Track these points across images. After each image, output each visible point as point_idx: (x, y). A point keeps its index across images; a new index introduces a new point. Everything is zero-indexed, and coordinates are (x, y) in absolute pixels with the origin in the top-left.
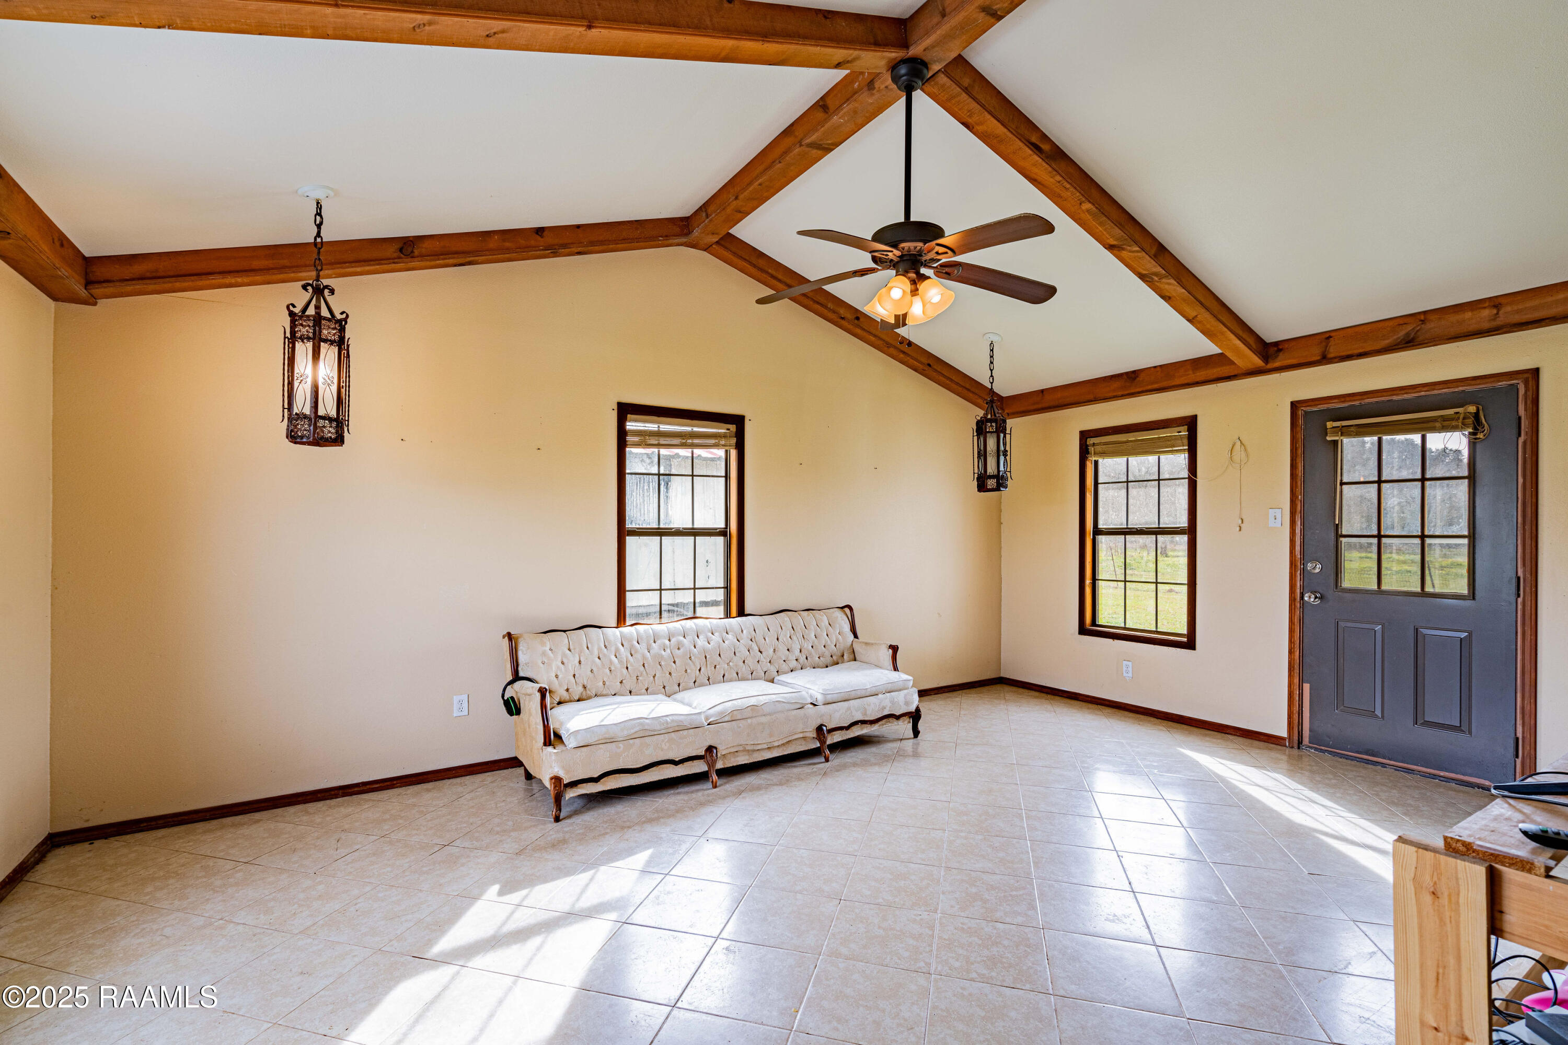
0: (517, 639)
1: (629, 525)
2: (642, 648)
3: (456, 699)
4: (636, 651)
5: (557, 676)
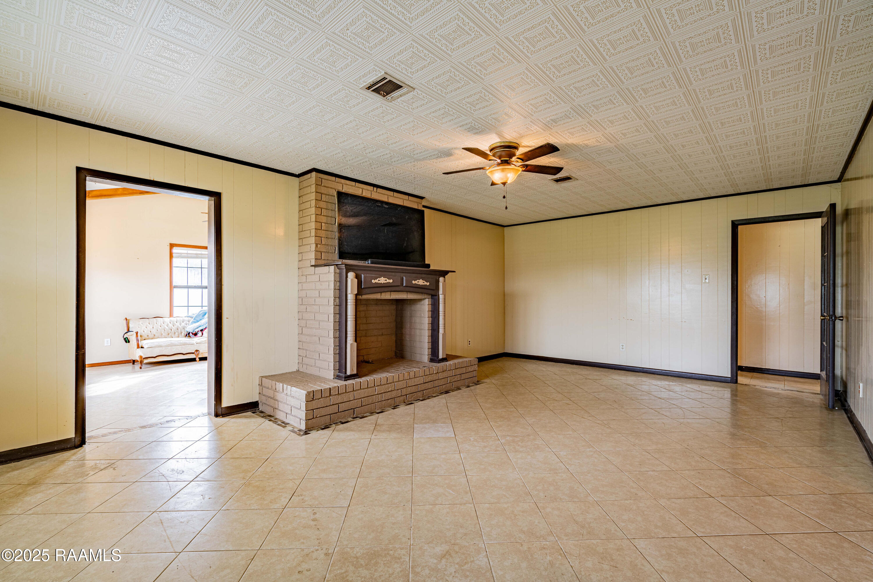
0: (129, 320)
1: (174, 284)
2: (178, 324)
3: (106, 340)
4: (175, 325)
5: (144, 331)
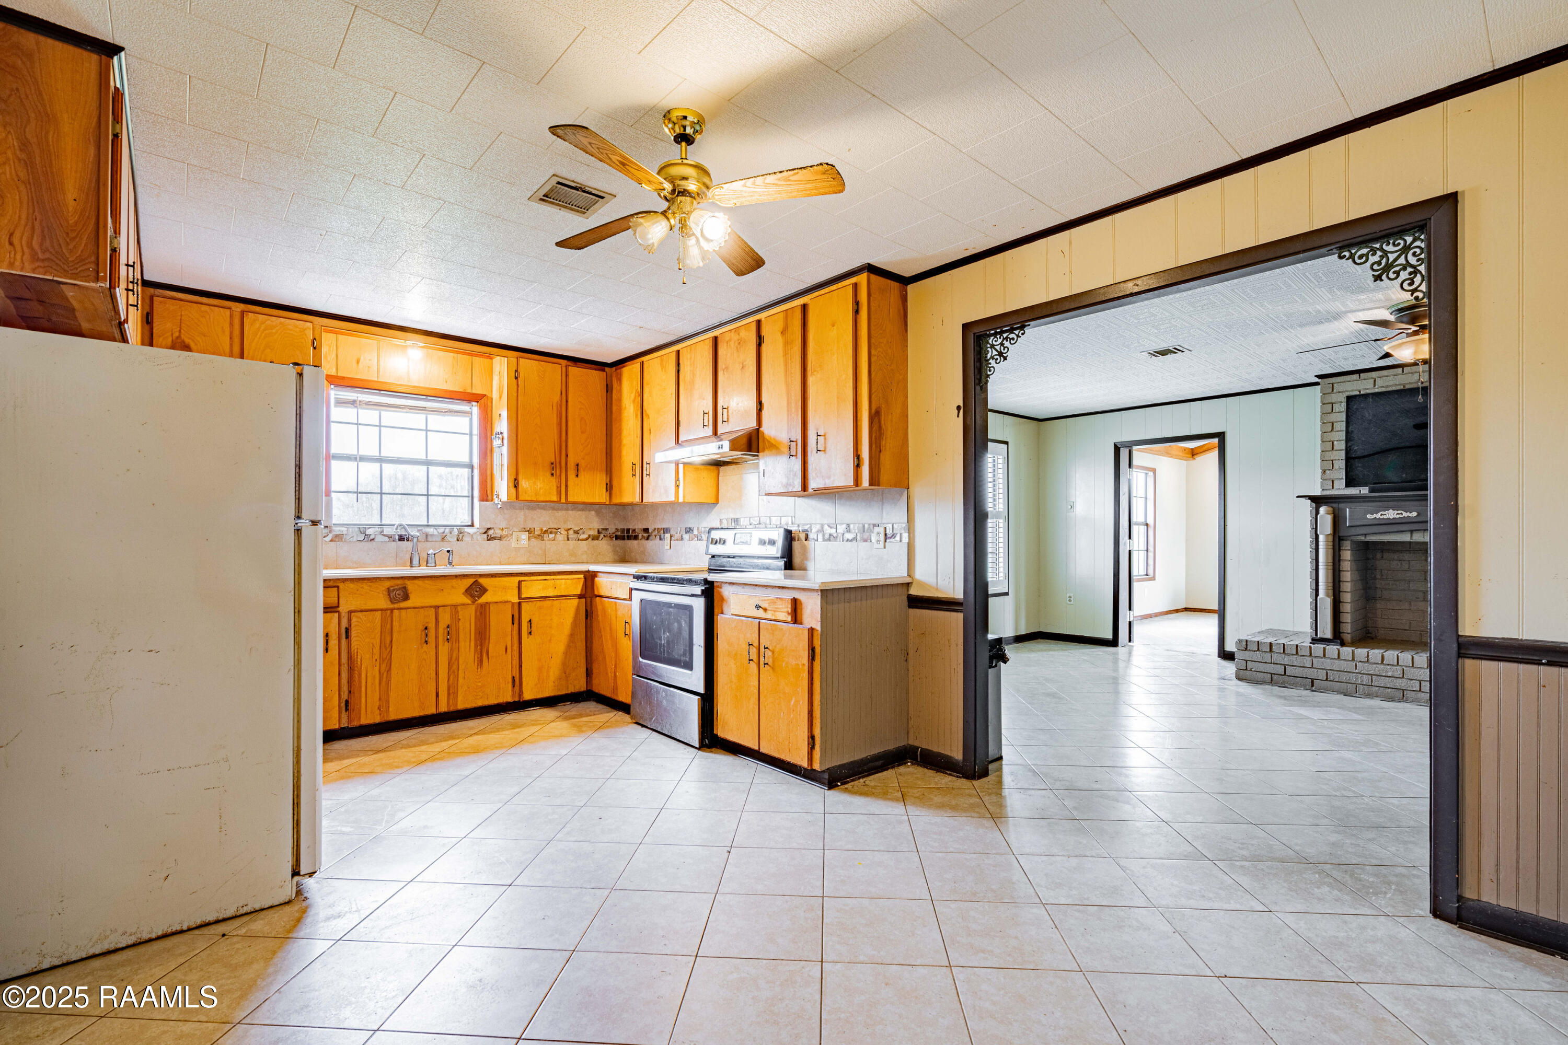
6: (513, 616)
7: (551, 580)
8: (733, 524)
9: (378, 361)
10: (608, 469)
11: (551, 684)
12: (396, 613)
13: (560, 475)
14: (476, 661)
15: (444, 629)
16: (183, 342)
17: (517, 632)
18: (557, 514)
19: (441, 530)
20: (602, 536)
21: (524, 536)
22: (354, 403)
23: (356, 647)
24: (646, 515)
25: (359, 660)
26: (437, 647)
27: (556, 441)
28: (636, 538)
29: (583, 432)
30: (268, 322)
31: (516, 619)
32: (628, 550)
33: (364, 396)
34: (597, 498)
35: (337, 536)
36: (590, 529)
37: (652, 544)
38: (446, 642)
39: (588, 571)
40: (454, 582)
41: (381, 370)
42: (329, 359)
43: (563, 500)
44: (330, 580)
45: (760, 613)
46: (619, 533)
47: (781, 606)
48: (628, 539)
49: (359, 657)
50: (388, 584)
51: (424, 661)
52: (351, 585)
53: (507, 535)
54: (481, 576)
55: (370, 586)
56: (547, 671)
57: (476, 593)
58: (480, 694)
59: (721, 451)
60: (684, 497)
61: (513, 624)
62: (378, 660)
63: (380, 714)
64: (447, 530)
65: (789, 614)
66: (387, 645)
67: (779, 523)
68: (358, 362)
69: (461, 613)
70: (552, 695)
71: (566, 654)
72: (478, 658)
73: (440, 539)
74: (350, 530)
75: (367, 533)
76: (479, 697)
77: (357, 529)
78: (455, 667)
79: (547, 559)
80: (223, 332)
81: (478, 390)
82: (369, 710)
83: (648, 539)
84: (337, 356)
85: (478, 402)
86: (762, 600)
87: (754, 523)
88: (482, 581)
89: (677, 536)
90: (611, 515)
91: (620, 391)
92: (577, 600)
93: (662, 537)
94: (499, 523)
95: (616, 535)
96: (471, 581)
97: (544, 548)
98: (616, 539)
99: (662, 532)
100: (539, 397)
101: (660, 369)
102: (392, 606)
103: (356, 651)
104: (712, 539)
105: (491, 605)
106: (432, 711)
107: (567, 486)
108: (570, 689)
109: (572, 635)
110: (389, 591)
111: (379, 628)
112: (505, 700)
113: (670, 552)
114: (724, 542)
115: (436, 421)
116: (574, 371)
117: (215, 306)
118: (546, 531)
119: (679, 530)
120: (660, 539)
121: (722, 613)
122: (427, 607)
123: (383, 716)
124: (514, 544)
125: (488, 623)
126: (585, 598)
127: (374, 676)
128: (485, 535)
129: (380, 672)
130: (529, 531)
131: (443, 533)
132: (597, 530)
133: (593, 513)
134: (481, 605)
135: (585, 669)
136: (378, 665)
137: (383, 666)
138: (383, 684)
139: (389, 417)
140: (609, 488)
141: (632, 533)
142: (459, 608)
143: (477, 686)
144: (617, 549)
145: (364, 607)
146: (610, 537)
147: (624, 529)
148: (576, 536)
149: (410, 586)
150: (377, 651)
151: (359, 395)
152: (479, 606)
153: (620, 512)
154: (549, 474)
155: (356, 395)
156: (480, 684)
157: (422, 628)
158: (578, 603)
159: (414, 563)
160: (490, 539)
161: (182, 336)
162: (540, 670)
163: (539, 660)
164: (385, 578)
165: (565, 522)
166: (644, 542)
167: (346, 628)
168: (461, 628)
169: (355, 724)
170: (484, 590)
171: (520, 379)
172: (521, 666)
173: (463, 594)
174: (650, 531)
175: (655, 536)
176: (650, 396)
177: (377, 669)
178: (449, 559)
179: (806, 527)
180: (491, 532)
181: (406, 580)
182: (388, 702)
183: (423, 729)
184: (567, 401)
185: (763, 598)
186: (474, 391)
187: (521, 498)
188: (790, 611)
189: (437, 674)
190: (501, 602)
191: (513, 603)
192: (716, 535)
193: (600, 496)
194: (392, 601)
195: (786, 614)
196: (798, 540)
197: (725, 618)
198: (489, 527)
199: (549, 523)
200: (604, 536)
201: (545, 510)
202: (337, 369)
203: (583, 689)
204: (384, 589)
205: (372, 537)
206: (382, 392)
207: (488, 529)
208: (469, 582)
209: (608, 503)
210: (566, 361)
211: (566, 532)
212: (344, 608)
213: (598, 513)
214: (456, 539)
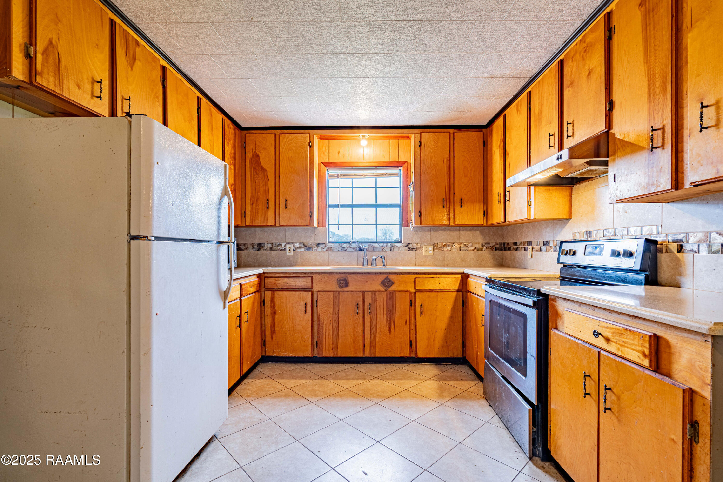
6: (411, 301)
7: (437, 278)
8: (585, 236)
9: (349, 151)
10: (485, 200)
11: (436, 349)
12: (341, 293)
13: (450, 207)
14: (387, 328)
15: (368, 306)
16: (257, 154)
17: (414, 311)
18: (452, 233)
19: (381, 245)
20: (485, 248)
21: (431, 248)
22: (337, 176)
23: (320, 312)
24: (515, 232)
25: (322, 320)
26: (363, 317)
27: (446, 184)
28: (509, 249)
29: (465, 177)
30: (290, 137)
31: (412, 303)
32: (504, 257)
33: (343, 171)
34: (476, 221)
35: (328, 248)
36: (476, 243)
37: (520, 254)
38: (369, 314)
39: (464, 273)
40: (374, 277)
41: (350, 156)
42: (325, 154)
43: (452, 224)
44: (308, 273)
45: (600, 342)
46: (498, 246)
47: (631, 342)
48: (504, 251)
49: (322, 318)
50: (337, 276)
51: (356, 324)
52: (319, 276)
53: (420, 247)
54: (391, 273)
55: (328, 277)
56: (434, 340)
57: (387, 284)
58: (390, 349)
59: (560, 161)
60: (535, 215)
61: (411, 306)
62: (332, 321)
63: (333, 352)
64: (385, 245)
65: (645, 356)
66: (337, 313)
67: (639, 233)
68: (339, 153)
69: (378, 297)
70: (437, 356)
71: (448, 329)
72: (388, 326)
73: (381, 250)
74: (335, 245)
75: (343, 247)
76: (389, 351)
77: (338, 245)
78: (374, 330)
79: (446, 263)
80: (272, 146)
81: (402, 159)
82: (327, 349)
83: (516, 250)
84: (329, 152)
85: (402, 167)
86: (604, 327)
87: (608, 234)
88: (392, 277)
89: (537, 248)
90: (492, 233)
91: (491, 143)
92: (456, 293)
93: (526, 249)
94: (415, 239)
95: (495, 248)
96: (385, 276)
97: (444, 256)
98: (495, 250)
99: (526, 244)
100: (434, 156)
101: (516, 112)
102: (339, 290)
103: (320, 314)
104: (563, 250)
105: (396, 293)
106: (361, 355)
107: (454, 214)
108: (450, 354)
109: (452, 317)
110: (339, 281)
111: (332, 302)
112: (405, 355)
113: (531, 260)
114: (574, 253)
115: (381, 181)
116: (459, 135)
117: (269, 134)
118: (445, 245)
119: (539, 242)
120: (525, 250)
121: (556, 328)
122: (358, 291)
123: (335, 354)
124: (424, 253)
125: (394, 304)
126: (462, 292)
127: (330, 330)
128: (407, 248)
129: (333, 328)
130: (434, 245)
131: (383, 246)
132: (481, 244)
133: (478, 232)
134: (390, 293)
135: (461, 342)
136: (332, 324)
137: (335, 325)
138: (334, 335)
139: (357, 182)
140: (486, 214)
141: (507, 246)
142: (377, 293)
143: (388, 343)
144: (497, 257)
145: (325, 289)
146: (491, 248)
147: (502, 243)
148: (466, 248)
149: (350, 278)
150: (331, 315)
151: (340, 171)
152: (389, 293)
153: (499, 231)
154: (441, 207)
155: (338, 171)
156: (389, 343)
157: (355, 304)
158: (457, 295)
159: (364, 264)
160: (410, 250)
161: (256, 151)
162: (429, 339)
163: (429, 332)
164: (336, 273)
165: (459, 238)
166: (514, 252)
167: (316, 301)
168: (378, 306)
169: (320, 356)
170: (392, 283)
171: (422, 146)
172: (416, 334)
173: (380, 284)
174: (518, 244)
175: (522, 248)
176: (510, 138)
177: (331, 325)
178: (383, 262)
179: (680, 237)
180: (410, 246)
181: (347, 275)
182: (337, 346)
183: (356, 365)
184: (454, 157)
185: (605, 325)
186: (400, 160)
187: (423, 223)
188: (647, 352)
189: (364, 333)
190: (403, 291)
191: (411, 293)
192: (566, 246)
193: (479, 220)
194: (340, 287)
195: (641, 355)
196: (667, 251)
197: (558, 334)
198: (409, 243)
199: (447, 240)
200: (486, 248)
201: (444, 231)
202: (329, 159)
203: (460, 356)
204: (335, 279)
205: (345, 249)
206: (353, 168)
207: (408, 244)
208: (383, 277)
209: (485, 225)
210: (453, 130)
211: (459, 246)
212: (315, 289)
213: (482, 233)
214: (389, 250)
